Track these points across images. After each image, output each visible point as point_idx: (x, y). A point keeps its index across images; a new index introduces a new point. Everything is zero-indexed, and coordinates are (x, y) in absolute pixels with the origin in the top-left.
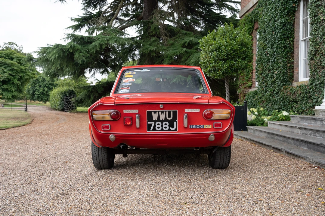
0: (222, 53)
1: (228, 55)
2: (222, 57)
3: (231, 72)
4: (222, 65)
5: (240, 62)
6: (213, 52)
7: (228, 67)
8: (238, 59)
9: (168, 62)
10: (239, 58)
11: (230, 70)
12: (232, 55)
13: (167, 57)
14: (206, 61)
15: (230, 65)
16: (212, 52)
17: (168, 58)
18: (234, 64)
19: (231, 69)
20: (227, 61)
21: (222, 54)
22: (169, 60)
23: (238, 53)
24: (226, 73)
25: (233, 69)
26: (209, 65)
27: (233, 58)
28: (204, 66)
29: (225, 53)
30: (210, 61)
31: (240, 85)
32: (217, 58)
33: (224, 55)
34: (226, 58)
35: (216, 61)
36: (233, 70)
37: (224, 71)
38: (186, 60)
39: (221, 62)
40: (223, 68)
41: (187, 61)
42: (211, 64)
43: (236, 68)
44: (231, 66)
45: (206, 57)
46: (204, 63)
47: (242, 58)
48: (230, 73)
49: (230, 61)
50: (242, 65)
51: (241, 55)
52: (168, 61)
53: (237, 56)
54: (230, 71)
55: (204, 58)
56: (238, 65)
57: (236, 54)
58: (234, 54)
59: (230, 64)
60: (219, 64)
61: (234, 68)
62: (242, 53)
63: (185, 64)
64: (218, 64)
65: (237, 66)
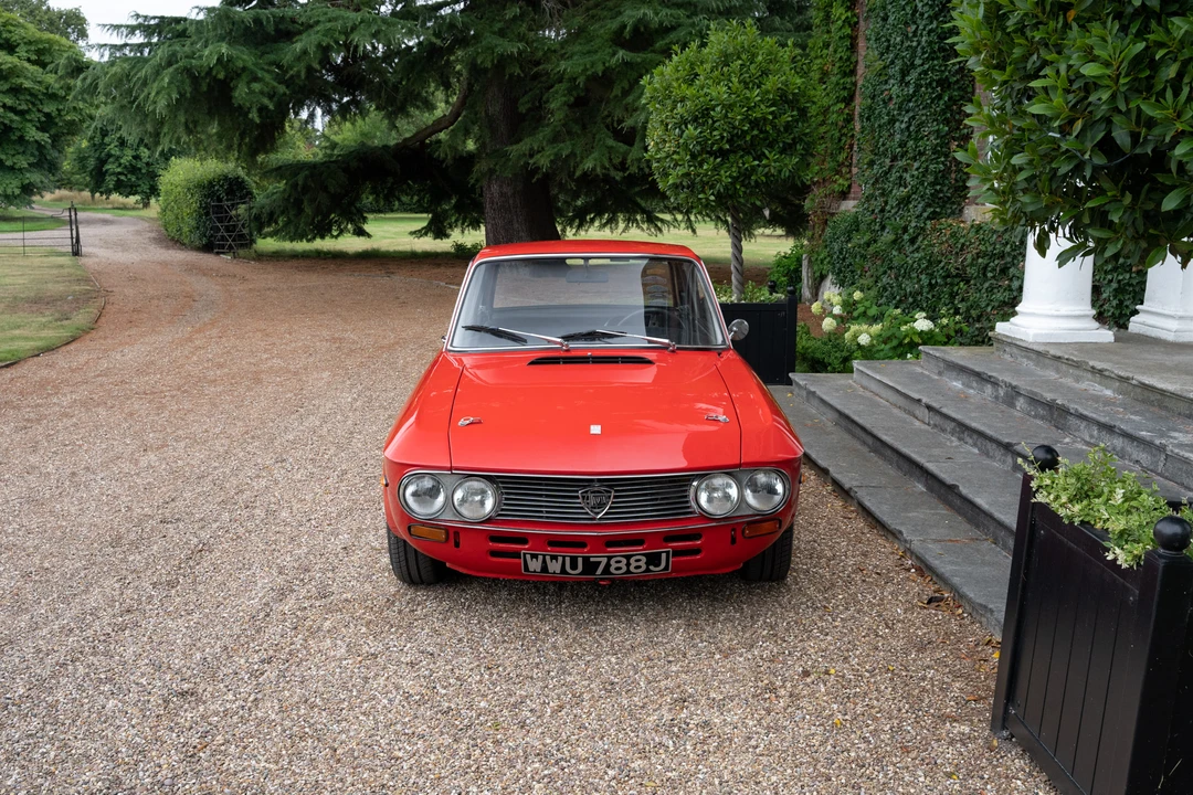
0: (715, 129)
1: (735, 138)
2: (713, 145)
4: (715, 169)
5: (776, 160)
6: (686, 125)
7: (735, 179)
8: (767, 152)
10: (771, 146)
11: (742, 186)
12: (748, 138)
14: (664, 155)
15: (742, 170)
16: (683, 127)
18: (754, 169)
19: (747, 182)
20: (732, 157)
21: (715, 133)
23: (767, 132)
24: (731, 197)
25: (753, 183)
26: (674, 168)
27: (752, 144)
29: (725, 131)
30: (675, 157)
32: (698, 148)
33: (722, 139)
34: (728, 146)
35: (694, 156)
36: (752, 187)
37: (722, 190)
39: (712, 159)
40: (719, 181)
42: (680, 165)
43: (760, 181)
44: (745, 175)
45: (665, 141)
46: (658, 160)
47: (781, 145)
49: (742, 157)
50: (780, 172)
51: (778, 136)
53: (765, 139)
54: (743, 189)
55: (657, 143)
56: (767, 169)
57: (761, 132)
58: (755, 132)
59: (739, 167)
60: (705, 166)
61: (756, 182)
62: (782, 129)
64: (701, 166)
65: (766, 175)
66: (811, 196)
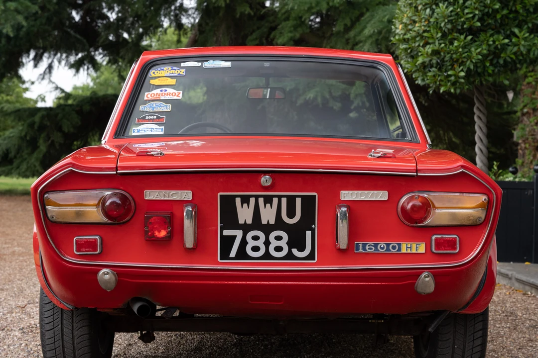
0: (467, 7)
1: (486, 18)
2: (464, 23)
3: (493, 71)
4: (464, 47)
5: (525, 39)
6: (437, 5)
7: (485, 57)
8: (516, 31)
9: (290, 35)
10: (520, 26)
11: (491, 64)
12: (499, 16)
13: (287, 19)
14: (414, 34)
15: (492, 48)
16: (434, 7)
17: (290, 23)
18: (504, 47)
19: (495, 61)
20: (482, 36)
21: (466, 11)
22: (295, 28)
23: (517, 12)
24: (479, 74)
25: (501, 62)
26: (424, 46)
27: (501, 25)
28: (406, 50)
29: (476, 9)
30: (425, 34)
31: (523, 114)
32: (449, 26)
33: (473, 17)
34: (479, 24)
35: (444, 35)
36: (501, 66)
37: (472, 67)
38: (347, 29)
39: (462, 37)
40: (469, 58)
41: (352, 34)
42: (430, 44)
43: (509, 59)
44: (495, 53)
45: (415, 22)
46: (405, 41)
47: (530, 25)
48: (490, 75)
49: (492, 35)
50: (529, 51)
51: (527, 16)
52: (291, 32)
53: (515, 19)
54: (491, 68)
55: (406, 25)
56: (516, 49)
57: (511, 12)
58: (505, 12)
59: (489, 46)
60: (456, 43)
61: (505, 61)
62: (532, 10)
63: (344, 40)
64: (451, 43)
65: (515, 54)
66: (520, 126)
